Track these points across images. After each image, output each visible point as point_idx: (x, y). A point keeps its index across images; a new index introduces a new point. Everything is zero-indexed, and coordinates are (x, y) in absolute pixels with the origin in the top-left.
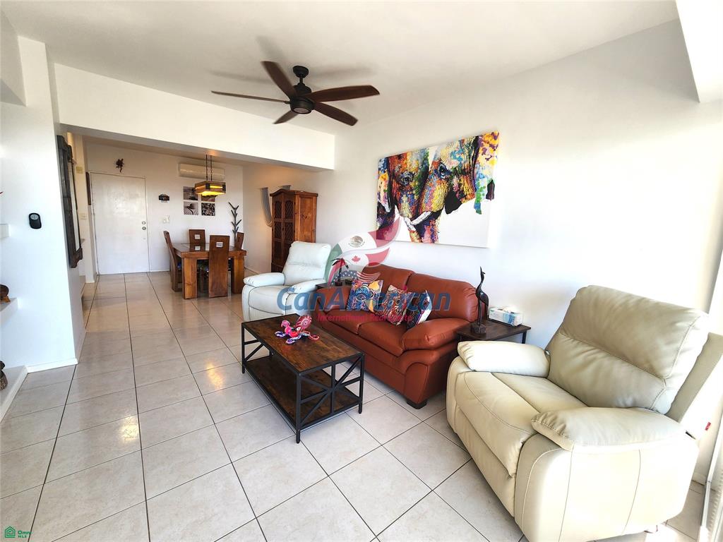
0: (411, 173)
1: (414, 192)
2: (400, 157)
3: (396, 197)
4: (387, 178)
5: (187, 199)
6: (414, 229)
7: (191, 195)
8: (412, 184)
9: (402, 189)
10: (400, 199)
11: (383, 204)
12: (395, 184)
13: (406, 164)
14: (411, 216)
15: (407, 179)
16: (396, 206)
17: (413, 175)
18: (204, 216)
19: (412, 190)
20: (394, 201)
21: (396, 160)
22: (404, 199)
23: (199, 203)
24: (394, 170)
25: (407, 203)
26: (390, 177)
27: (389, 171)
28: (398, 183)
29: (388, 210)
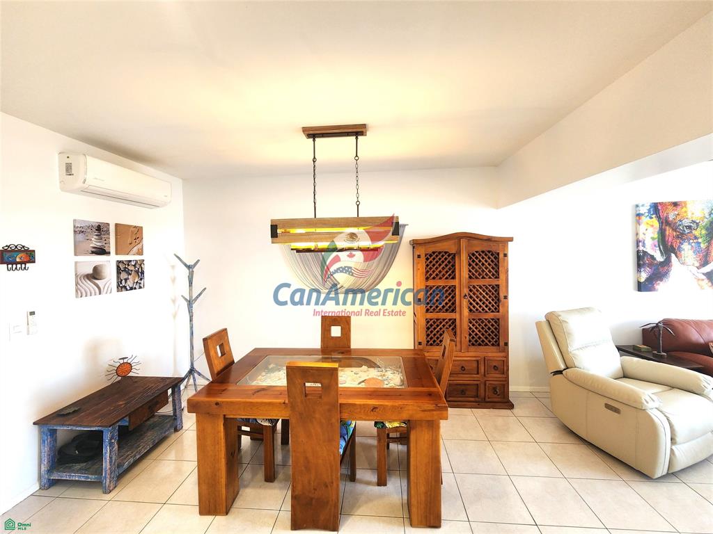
0: (693, 222)
1: (700, 240)
2: (675, 204)
3: (672, 246)
4: (656, 224)
5: (86, 254)
6: (704, 277)
7: (95, 242)
8: (696, 233)
9: (681, 236)
10: (679, 247)
11: (651, 252)
12: (669, 231)
13: (686, 212)
14: (697, 264)
15: (689, 227)
16: (673, 255)
17: (697, 224)
18: (124, 293)
19: (696, 238)
20: (669, 249)
21: (670, 207)
22: (686, 246)
23: (109, 263)
24: (667, 217)
25: (691, 252)
26: (661, 223)
27: (659, 218)
28: (675, 230)
29: (659, 258)
